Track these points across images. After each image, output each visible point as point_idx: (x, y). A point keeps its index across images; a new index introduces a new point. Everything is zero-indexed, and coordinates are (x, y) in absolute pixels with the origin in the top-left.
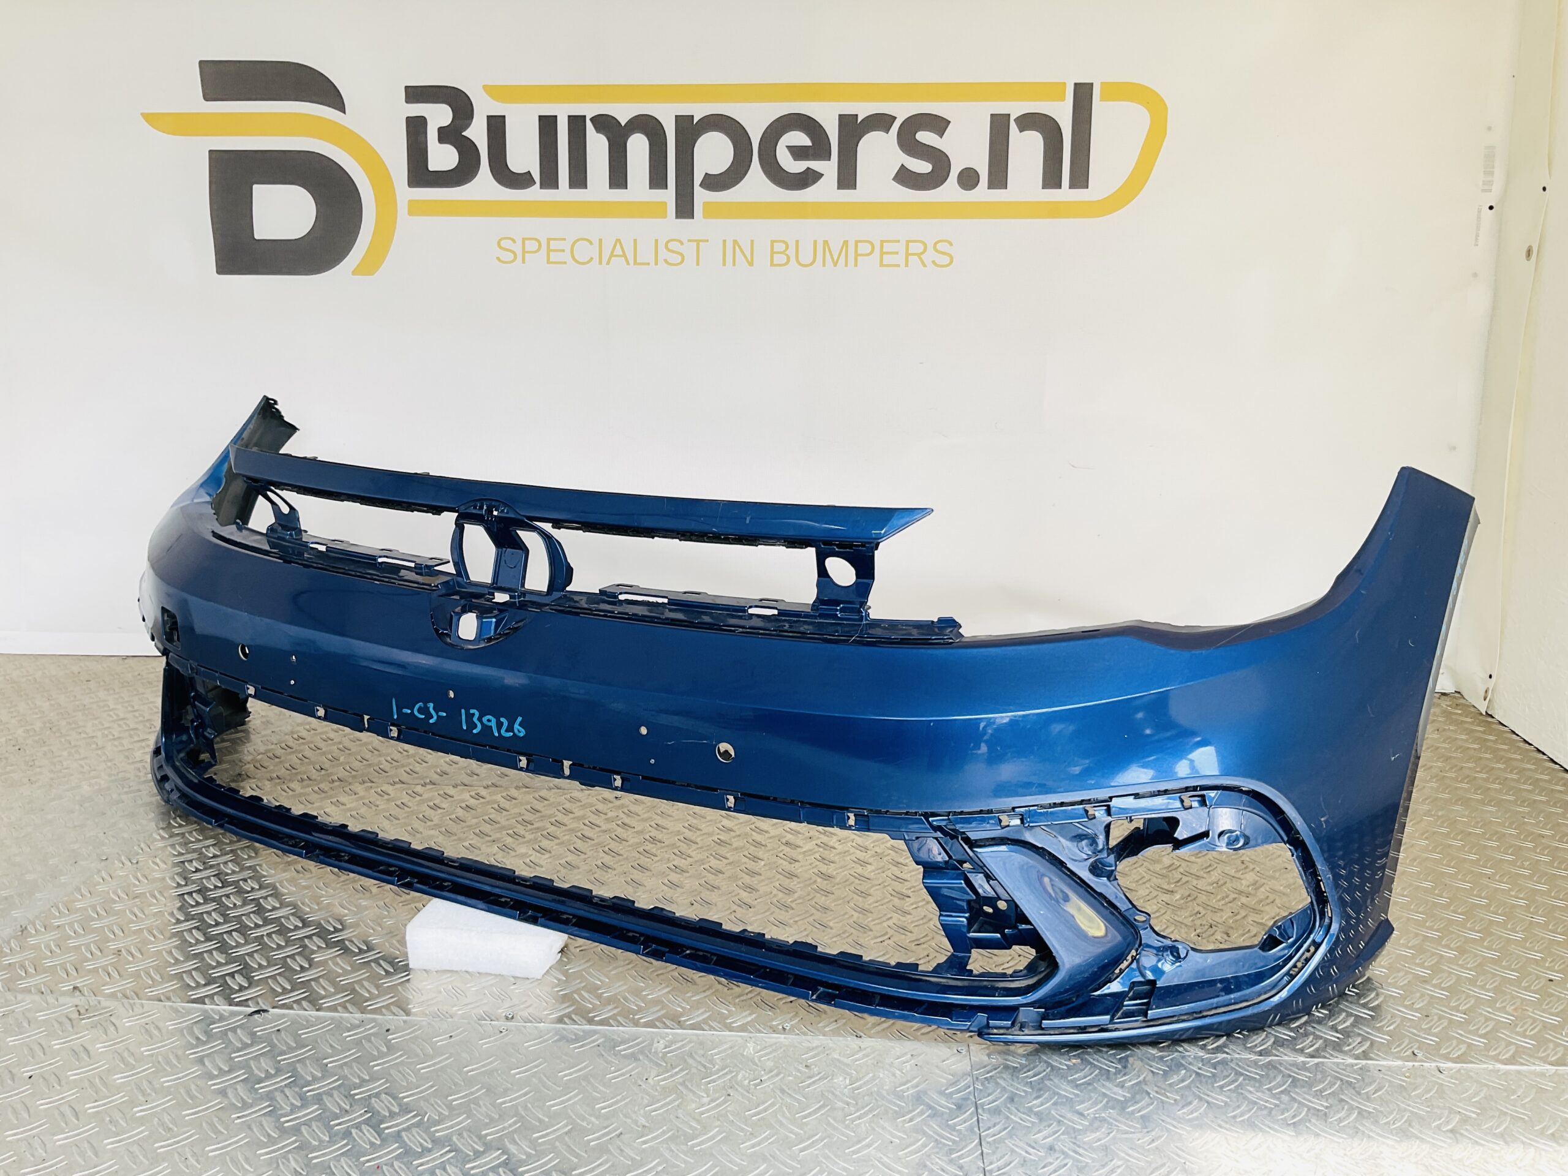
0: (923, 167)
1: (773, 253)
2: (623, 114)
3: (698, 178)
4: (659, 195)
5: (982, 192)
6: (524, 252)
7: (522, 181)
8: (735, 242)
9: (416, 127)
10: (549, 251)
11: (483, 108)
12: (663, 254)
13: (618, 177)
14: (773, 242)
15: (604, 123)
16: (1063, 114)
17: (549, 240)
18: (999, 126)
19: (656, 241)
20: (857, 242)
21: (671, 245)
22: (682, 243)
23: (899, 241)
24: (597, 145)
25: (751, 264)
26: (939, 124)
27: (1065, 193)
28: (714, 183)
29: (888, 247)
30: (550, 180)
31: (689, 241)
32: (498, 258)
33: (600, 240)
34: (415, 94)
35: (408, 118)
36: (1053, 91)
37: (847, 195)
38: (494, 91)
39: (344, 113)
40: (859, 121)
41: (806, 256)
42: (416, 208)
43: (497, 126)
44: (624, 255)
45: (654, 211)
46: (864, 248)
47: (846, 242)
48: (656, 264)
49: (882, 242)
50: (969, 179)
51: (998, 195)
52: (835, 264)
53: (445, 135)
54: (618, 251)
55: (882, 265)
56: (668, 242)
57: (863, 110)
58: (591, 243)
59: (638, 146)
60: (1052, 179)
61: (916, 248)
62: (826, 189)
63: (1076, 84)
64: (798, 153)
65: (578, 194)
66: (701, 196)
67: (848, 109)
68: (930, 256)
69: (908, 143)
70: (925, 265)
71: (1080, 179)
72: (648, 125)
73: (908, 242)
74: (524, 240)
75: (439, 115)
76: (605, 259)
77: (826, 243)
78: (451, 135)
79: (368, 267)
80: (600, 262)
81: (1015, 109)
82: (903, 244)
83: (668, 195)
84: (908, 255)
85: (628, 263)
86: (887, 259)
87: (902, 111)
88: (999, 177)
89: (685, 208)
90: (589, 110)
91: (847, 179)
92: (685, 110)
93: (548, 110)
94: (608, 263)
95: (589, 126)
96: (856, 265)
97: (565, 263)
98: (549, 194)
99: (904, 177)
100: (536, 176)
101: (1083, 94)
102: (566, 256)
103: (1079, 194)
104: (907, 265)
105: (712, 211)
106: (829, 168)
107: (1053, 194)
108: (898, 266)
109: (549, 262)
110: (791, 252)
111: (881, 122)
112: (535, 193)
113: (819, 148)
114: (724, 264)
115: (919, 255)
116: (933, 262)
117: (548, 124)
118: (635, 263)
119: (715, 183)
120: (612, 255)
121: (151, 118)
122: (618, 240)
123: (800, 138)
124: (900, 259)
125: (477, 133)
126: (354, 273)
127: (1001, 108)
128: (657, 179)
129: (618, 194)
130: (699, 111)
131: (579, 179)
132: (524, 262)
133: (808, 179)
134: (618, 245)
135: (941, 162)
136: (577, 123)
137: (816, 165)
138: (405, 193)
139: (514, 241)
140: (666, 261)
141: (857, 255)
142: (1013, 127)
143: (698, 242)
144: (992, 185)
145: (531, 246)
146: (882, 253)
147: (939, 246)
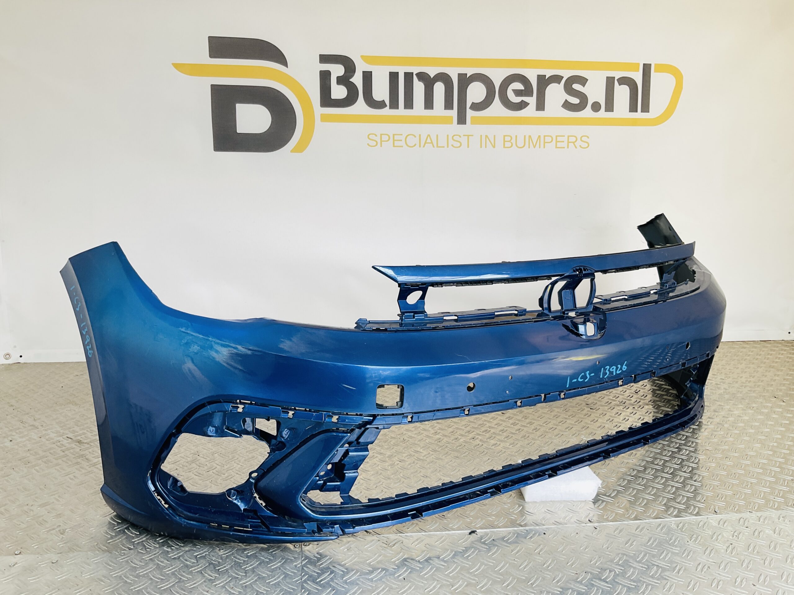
0: (575, 101)
1: (504, 141)
2: (432, 72)
3: (469, 105)
4: (449, 113)
5: (602, 113)
6: (381, 141)
7: (380, 105)
8: (486, 136)
9: (325, 76)
10: (394, 140)
11: (361, 67)
12: (451, 142)
13: (429, 103)
14: (504, 136)
15: (422, 76)
16: (638, 78)
17: (394, 135)
18: (610, 81)
19: (448, 135)
20: (545, 136)
21: (455, 138)
22: (460, 137)
23: (564, 136)
24: (419, 87)
25: (494, 147)
26: (583, 81)
27: (639, 115)
28: (476, 107)
29: (559, 139)
30: (394, 104)
31: (464, 135)
32: (368, 144)
33: (420, 135)
34: (324, 59)
35: (320, 71)
36: (633, 67)
37: (540, 114)
38: (366, 59)
39: (287, 67)
40: (546, 78)
41: (520, 143)
42: (325, 118)
43: (367, 77)
44: (432, 143)
45: (446, 120)
46: (548, 139)
47: (539, 136)
48: (448, 147)
49: (557, 136)
50: (596, 107)
51: (609, 115)
52: (534, 147)
53: (341, 80)
54: (429, 141)
55: (556, 147)
56: (453, 136)
57: (548, 73)
58: (415, 137)
59: (439, 88)
60: (633, 108)
61: (572, 139)
62: (530, 111)
63: (644, 64)
64: (518, 93)
65: (409, 112)
66: (470, 113)
67: (542, 72)
68: (579, 143)
69: (569, 89)
70: (576, 148)
71: (646, 108)
72: (444, 78)
73: (568, 136)
74: (381, 135)
75: (337, 70)
76: (422, 145)
77: (530, 136)
78: (343, 80)
79: (299, 149)
80: (420, 146)
81: (617, 75)
82: (566, 137)
83: (454, 113)
84: (568, 142)
85: (434, 147)
86: (559, 145)
87: (566, 74)
88: (610, 107)
89: (462, 120)
90: (415, 70)
91: (540, 106)
92: (463, 71)
93: (394, 69)
94: (424, 146)
95: (415, 78)
96: (544, 147)
97: (402, 146)
98: (394, 112)
99: (567, 105)
100: (387, 102)
101: (647, 69)
102: (403, 143)
103: (645, 115)
104: (568, 148)
105: (476, 121)
106: (532, 101)
107: (633, 115)
108: (564, 148)
109: (394, 146)
110: (513, 141)
111: (557, 79)
112: (387, 111)
113: (528, 91)
114: (481, 147)
115: (574, 143)
116: (580, 146)
117: (394, 76)
118: (437, 147)
119: (477, 107)
120: (426, 143)
121: (177, 66)
122: (429, 135)
123: (518, 86)
124: (565, 144)
125: (357, 80)
126: (292, 151)
127: (611, 74)
128: (448, 105)
129: (429, 112)
130: (469, 72)
131: (409, 104)
132: (381, 146)
133: (522, 105)
134: (429, 137)
135: (583, 98)
136: (408, 76)
137: (526, 99)
138: (319, 111)
139: (376, 136)
140: (452, 145)
141: (545, 143)
142: (616, 83)
143: (468, 136)
144: (606, 110)
145: (385, 138)
146: (557, 142)
147: (583, 139)
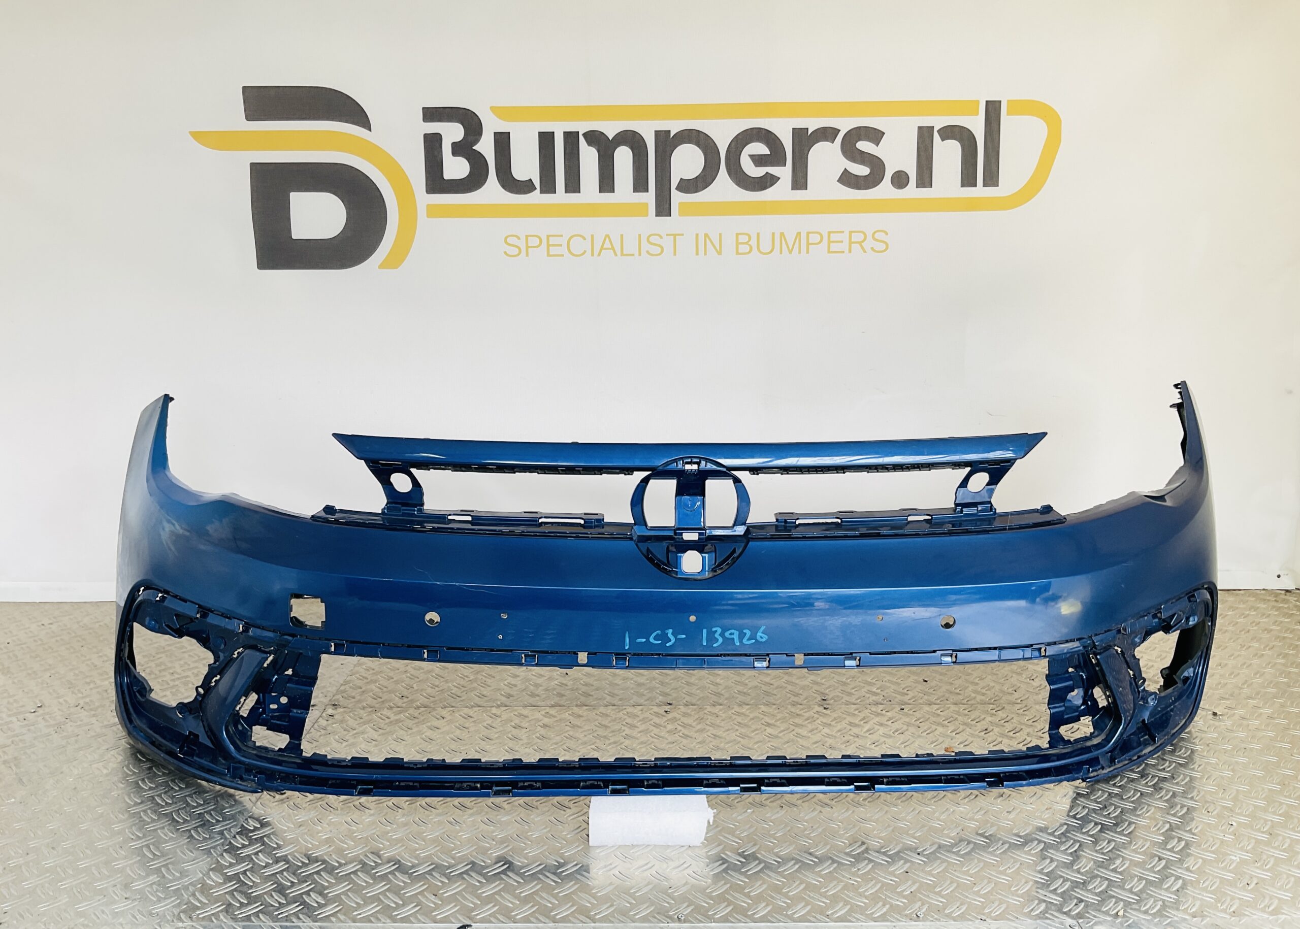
0: (862, 170)
1: (738, 243)
2: (611, 130)
3: (674, 183)
4: (641, 197)
5: (911, 190)
6: (527, 247)
7: (525, 187)
8: (706, 235)
9: (433, 143)
10: (548, 245)
11: (490, 126)
12: (645, 246)
13: (607, 183)
14: (737, 235)
15: (594, 138)
16: (977, 126)
17: (548, 237)
18: (925, 136)
19: (640, 235)
20: (808, 233)
21: (652, 239)
22: (661, 237)
23: (843, 232)
24: (589, 157)
25: (720, 253)
26: (875, 136)
27: (980, 191)
28: (687, 186)
29: (833, 237)
30: (548, 186)
31: (667, 235)
32: (505, 253)
33: (592, 236)
34: (431, 114)
35: (425, 135)
36: (968, 107)
37: (800, 195)
38: (500, 112)
39: (370, 130)
40: (809, 134)
41: (766, 246)
42: (433, 211)
43: (502, 141)
44: (613, 248)
45: (638, 211)
46: (815, 238)
47: (799, 234)
48: (640, 254)
49: (830, 233)
50: (900, 180)
51: (924, 192)
52: (790, 252)
53: (458, 149)
54: (608, 244)
55: (829, 252)
56: (650, 236)
57: (812, 124)
58: (585, 239)
59: (623, 157)
60: (968, 179)
61: (857, 237)
62: (782, 190)
63: (987, 102)
64: (759, 160)
65: (573, 198)
66: (677, 197)
67: (800, 123)
68: (868, 244)
69: (850, 151)
70: (865, 252)
71: (992, 179)
72: (632, 139)
73: (851, 232)
74: (527, 236)
75: (452, 132)
76: (596, 252)
77: (782, 234)
78: (462, 149)
79: (393, 262)
80: (593, 255)
81: (938, 122)
82: (847, 234)
83: (649, 198)
84: (851, 243)
85: (616, 255)
86: (834, 247)
87: (844, 125)
88: (925, 178)
89: (663, 208)
90: (582, 127)
91: (800, 181)
92: (663, 126)
93: (547, 127)
94: (599, 255)
95: (582, 140)
96: (808, 252)
97: (563, 255)
98: (548, 198)
99: (847, 179)
100: (537, 183)
101: (993, 110)
102: (564, 250)
103: (991, 191)
104: (850, 251)
105: (686, 210)
106: (784, 173)
107: (969, 192)
108: (843, 252)
109: (548, 255)
110: (753, 242)
111: (828, 134)
112: (536, 197)
113: (776, 156)
114: (697, 254)
115: (860, 243)
116: (872, 249)
117: (546, 139)
118: (622, 254)
119: (689, 186)
120: (602, 248)
121: (198, 136)
122: (607, 236)
123: (760, 148)
124: (845, 246)
125: (486, 147)
126: (381, 266)
127: (926, 122)
128: (640, 185)
129: (607, 197)
130: (675, 127)
131: (573, 185)
132: (527, 255)
133: (767, 182)
134: (607, 239)
135: (877, 166)
136: (571, 138)
137: (774, 170)
138: (424, 199)
139: (519, 238)
140: (648, 252)
141: (808, 244)
142: (936, 136)
143: (675, 235)
144: (919, 185)
145: (534, 241)
146: (829, 242)
147: (876, 236)
